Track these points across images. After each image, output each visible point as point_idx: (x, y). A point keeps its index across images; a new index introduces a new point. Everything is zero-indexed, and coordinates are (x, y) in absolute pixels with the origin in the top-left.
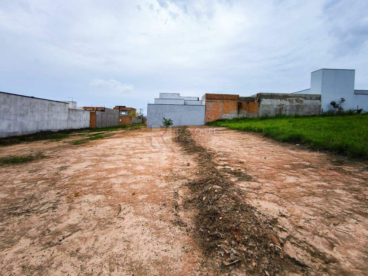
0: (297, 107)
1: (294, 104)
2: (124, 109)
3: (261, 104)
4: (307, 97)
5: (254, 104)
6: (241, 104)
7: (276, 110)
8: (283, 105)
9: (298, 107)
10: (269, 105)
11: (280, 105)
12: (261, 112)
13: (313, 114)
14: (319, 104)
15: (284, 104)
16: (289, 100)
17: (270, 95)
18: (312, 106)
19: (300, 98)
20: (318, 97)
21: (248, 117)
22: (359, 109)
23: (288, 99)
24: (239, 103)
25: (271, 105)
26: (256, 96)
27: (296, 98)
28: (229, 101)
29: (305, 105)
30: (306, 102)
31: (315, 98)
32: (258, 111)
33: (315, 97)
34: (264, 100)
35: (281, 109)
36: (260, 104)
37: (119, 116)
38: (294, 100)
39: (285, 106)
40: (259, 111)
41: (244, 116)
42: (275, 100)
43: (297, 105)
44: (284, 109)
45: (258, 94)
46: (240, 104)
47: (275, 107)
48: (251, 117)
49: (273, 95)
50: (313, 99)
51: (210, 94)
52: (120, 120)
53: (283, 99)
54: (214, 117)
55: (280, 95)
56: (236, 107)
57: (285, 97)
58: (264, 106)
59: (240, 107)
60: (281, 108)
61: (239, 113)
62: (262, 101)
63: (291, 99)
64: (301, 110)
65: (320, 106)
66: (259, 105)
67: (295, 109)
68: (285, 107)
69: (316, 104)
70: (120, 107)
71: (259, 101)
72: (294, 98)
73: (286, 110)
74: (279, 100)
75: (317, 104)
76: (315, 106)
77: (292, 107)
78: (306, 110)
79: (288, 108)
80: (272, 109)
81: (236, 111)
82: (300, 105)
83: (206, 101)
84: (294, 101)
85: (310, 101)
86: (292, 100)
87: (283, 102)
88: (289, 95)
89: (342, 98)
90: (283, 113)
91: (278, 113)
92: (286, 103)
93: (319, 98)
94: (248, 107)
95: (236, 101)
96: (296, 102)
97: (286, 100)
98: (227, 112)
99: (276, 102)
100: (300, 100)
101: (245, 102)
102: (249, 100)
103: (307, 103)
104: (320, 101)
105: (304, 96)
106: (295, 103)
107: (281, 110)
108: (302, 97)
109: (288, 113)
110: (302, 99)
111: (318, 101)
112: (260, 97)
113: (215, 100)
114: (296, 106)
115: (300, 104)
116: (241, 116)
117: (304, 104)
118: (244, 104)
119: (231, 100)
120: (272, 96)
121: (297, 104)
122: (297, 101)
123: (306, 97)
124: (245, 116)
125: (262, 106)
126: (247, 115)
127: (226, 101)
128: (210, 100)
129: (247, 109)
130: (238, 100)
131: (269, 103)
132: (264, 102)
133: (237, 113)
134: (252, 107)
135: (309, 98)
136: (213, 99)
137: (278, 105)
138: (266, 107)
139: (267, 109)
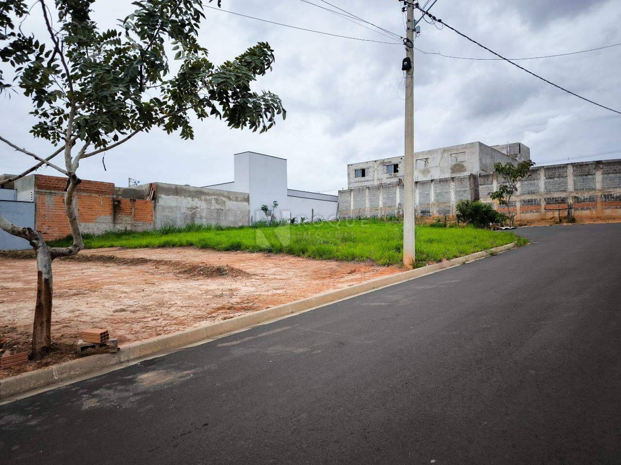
0: (217, 212)
1: (213, 207)
3: (159, 204)
4: (231, 197)
5: (146, 203)
6: (119, 202)
7: (186, 217)
8: (197, 207)
9: (219, 211)
10: (173, 207)
11: (192, 208)
12: (160, 219)
13: (240, 224)
14: (248, 208)
15: (198, 206)
16: (206, 200)
17: (173, 188)
18: (239, 212)
19: (221, 198)
20: (246, 197)
21: (134, 229)
22: (292, 218)
23: (203, 197)
24: (114, 200)
25: (177, 207)
26: (146, 188)
27: (216, 197)
28: (94, 195)
29: (229, 210)
30: (230, 204)
31: (241, 199)
32: (153, 218)
33: (241, 197)
34: (163, 196)
35: (193, 216)
36: (157, 204)
38: (213, 200)
39: (199, 210)
40: (155, 217)
41: (126, 228)
42: (183, 197)
43: (218, 210)
44: (198, 216)
45: (151, 184)
46: (116, 203)
47: (183, 211)
48: (140, 229)
50: (239, 199)
51: (45, 176)
53: (196, 197)
54: (59, 229)
55: (191, 190)
56: (109, 208)
57: (199, 193)
58: (164, 208)
59: (116, 208)
60: (193, 212)
61: (115, 220)
62: (160, 199)
63: (208, 197)
64: (223, 218)
65: (249, 211)
66: (155, 207)
67: (215, 215)
68: (200, 212)
69: (243, 208)
71: (155, 199)
72: (213, 197)
73: (201, 218)
74: (190, 199)
75: (245, 208)
76: (242, 212)
77: (210, 212)
78: (231, 218)
79: (204, 215)
80: (179, 215)
81: (109, 218)
82: (222, 210)
83: (36, 193)
84: (213, 202)
85: (236, 203)
86: (211, 200)
87: (196, 202)
88: (206, 191)
89: (275, 202)
90: (197, 222)
91: (189, 222)
92: (200, 204)
94: (133, 210)
95: (107, 196)
96: (215, 204)
97: (201, 200)
98: (89, 219)
99: (185, 203)
100: (221, 200)
101: (128, 200)
102: (135, 195)
103: (231, 206)
104: (249, 204)
105: (226, 194)
106: (215, 206)
107: (193, 218)
108: (223, 196)
109: (204, 222)
110: (224, 199)
111: (246, 204)
112: (155, 191)
113: (61, 192)
114: (216, 210)
115: (222, 208)
116: (120, 227)
117: (228, 208)
118: (126, 202)
119: (97, 192)
120: (177, 191)
121: (218, 207)
122: (217, 201)
123: (230, 196)
124: (129, 228)
125: (160, 207)
126: (132, 225)
127: (85, 194)
128: (48, 191)
129: (131, 213)
130: (113, 195)
131: (174, 204)
132: (165, 200)
133: (111, 221)
134: (142, 209)
135: (234, 199)
136: (55, 188)
137: (188, 208)
138: (168, 210)
139: (169, 214)
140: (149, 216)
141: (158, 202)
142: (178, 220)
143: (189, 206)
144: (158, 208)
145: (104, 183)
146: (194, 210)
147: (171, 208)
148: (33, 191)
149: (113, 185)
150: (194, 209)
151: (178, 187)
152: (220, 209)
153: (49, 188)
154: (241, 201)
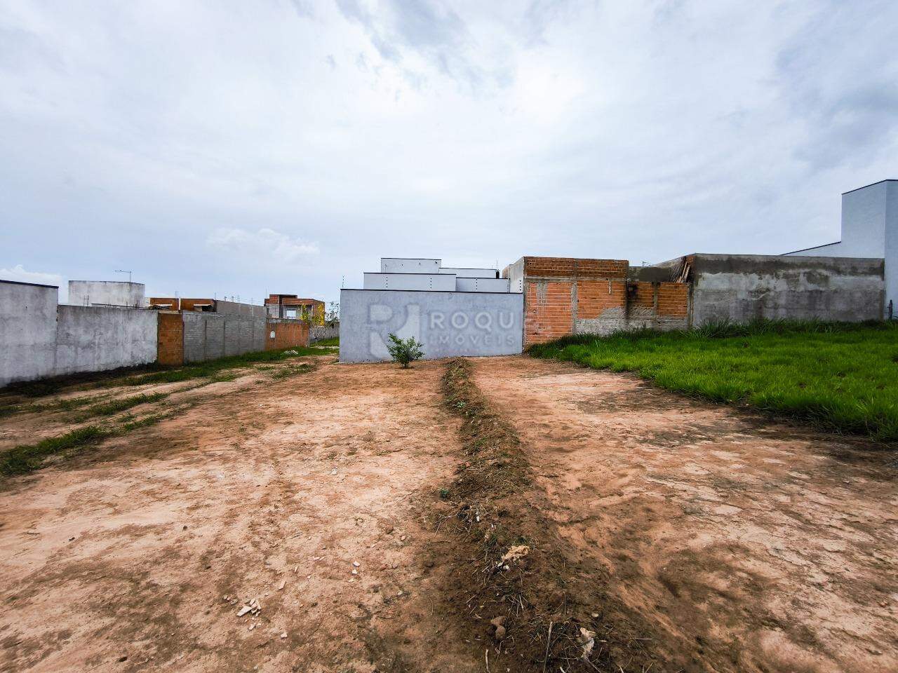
0: (810, 297)
1: (802, 288)
2: (292, 302)
3: (699, 287)
4: (842, 267)
5: (676, 287)
6: (635, 287)
7: (746, 306)
8: (768, 290)
9: (814, 296)
10: (723, 292)
11: (759, 292)
12: (698, 315)
13: (861, 317)
14: (880, 287)
15: (771, 286)
16: (786, 277)
17: (724, 260)
18: (859, 295)
19: (819, 271)
20: (877, 265)
21: (657, 327)
23: (781, 272)
24: (627, 285)
25: (729, 291)
26: (680, 262)
27: (807, 270)
28: (598, 279)
29: (836, 292)
30: (837, 281)
31: (865, 270)
32: (688, 309)
33: (865, 266)
34: (706, 275)
35: (761, 305)
36: (695, 288)
37: (267, 324)
38: (801, 276)
39: (772, 294)
40: (692, 309)
41: (644, 326)
42: (742, 274)
43: (811, 292)
44: (770, 304)
45: (685, 259)
46: (631, 289)
47: (741, 296)
48: (666, 327)
49: (733, 260)
50: (860, 271)
51: (537, 258)
52: (273, 335)
53: (767, 273)
54: (553, 328)
55: (757, 261)
56: (619, 297)
57: (772, 265)
58: (706, 294)
59: (631, 297)
60: (761, 299)
61: (628, 315)
62: (700, 280)
63: (791, 272)
64: (823, 307)
65: (883, 293)
66: (691, 293)
67: (805, 302)
68: (774, 297)
69: (868, 287)
70: (281, 296)
71: (692, 279)
72: (802, 271)
73: (776, 307)
74: (755, 276)
75: (872, 287)
76: (865, 293)
77: (794, 296)
78: (840, 306)
79: (782, 301)
80: (734, 305)
81: (620, 311)
82: (821, 292)
83: (526, 280)
84: (802, 278)
85: (852, 278)
86: (796, 276)
87: (768, 281)
88: (787, 261)
90: (769, 315)
92: (777, 285)
93: (878, 268)
94: (656, 298)
95: (618, 280)
96: (806, 283)
97: (777, 277)
98: (592, 314)
99: (745, 283)
100: (820, 274)
101: (648, 283)
102: (660, 276)
103: (841, 284)
104: (883, 279)
105: (832, 263)
106: (804, 286)
107: (760, 308)
108: (825, 267)
109: (782, 315)
110: (825, 272)
111: (875, 279)
112: (694, 266)
113: (555, 278)
114: (808, 294)
115: (821, 289)
116: (635, 324)
117: (833, 288)
118: (645, 287)
119: (603, 275)
120: (731, 264)
121: (811, 287)
122: (810, 277)
123: (837, 266)
124: (649, 326)
125: (700, 293)
126: (654, 321)
127: (587, 279)
128: (539, 278)
129: (653, 302)
130: (626, 277)
131: (724, 286)
132: (710, 281)
133: (622, 315)
134: (670, 297)
135: (849, 270)
136: (548, 273)
137: (751, 292)
138: (713, 297)
139: (716, 303)
140: (681, 307)
141: (697, 284)
142: (732, 313)
143: (754, 288)
144: (698, 295)
145: (613, 260)
146: (762, 296)
147: (719, 292)
148: (522, 280)
149: (627, 263)
150: (764, 292)
151: (733, 257)
152: (817, 291)
153: (542, 274)
154: (865, 274)
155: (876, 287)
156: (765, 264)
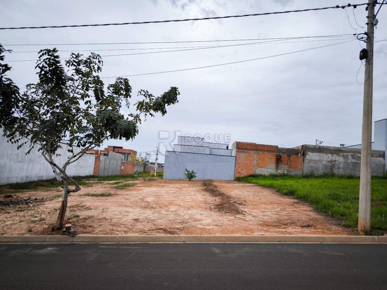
1: (350, 161)
2: (120, 151)
3: (307, 158)
5: (298, 158)
6: (280, 156)
7: (326, 167)
8: (335, 161)
10: (317, 161)
11: (331, 161)
12: (306, 168)
13: (375, 174)
14: (383, 163)
15: (337, 160)
16: (343, 156)
17: (317, 148)
18: (374, 165)
19: (356, 154)
20: (382, 154)
21: (289, 173)
23: (341, 154)
24: (277, 156)
25: (319, 160)
26: (300, 148)
27: (352, 154)
28: (266, 153)
31: (377, 155)
32: (302, 167)
33: (377, 154)
34: (310, 153)
35: (332, 167)
37: (121, 162)
40: (304, 167)
41: (284, 172)
42: (325, 154)
43: (354, 163)
44: (336, 167)
45: (303, 146)
46: (279, 157)
47: (324, 163)
48: (293, 173)
50: (374, 155)
51: (241, 143)
52: (122, 168)
53: (335, 154)
54: (246, 171)
55: (331, 149)
56: (274, 160)
57: (337, 151)
58: (310, 161)
59: (279, 160)
60: (333, 165)
61: (277, 168)
62: (307, 155)
63: (345, 154)
64: (359, 169)
65: (384, 165)
66: (304, 160)
67: (351, 166)
68: (338, 164)
69: (378, 162)
70: (114, 147)
71: (304, 155)
72: (350, 154)
73: (339, 168)
74: (330, 155)
76: (376, 165)
77: (346, 164)
79: (341, 166)
80: (321, 166)
81: (273, 166)
82: (358, 163)
83: (237, 151)
84: (350, 157)
86: (347, 156)
87: (335, 157)
88: (343, 149)
90: (336, 171)
91: (328, 171)
92: (339, 159)
94: (289, 161)
95: (273, 153)
96: (351, 159)
97: (340, 156)
98: (262, 166)
99: (326, 158)
100: (357, 156)
101: (286, 155)
102: (292, 152)
104: (384, 159)
106: (351, 160)
107: (332, 168)
108: (359, 153)
109: (341, 172)
110: (359, 155)
111: (381, 159)
112: (305, 150)
113: (248, 151)
114: (352, 164)
115: (358, 162)
116: (280, 172)
118: (284, 157)
119: (268, 151)
120: (320, 150)
121: (354, 161)
122: (353, 157)
124: (286, 172)
125: (307, 161)
126: (288, 171)
127: (261, 152)
128: (242, 151)
129: (288, 163)
130: (277, 152)
131: (317, 158)
132: (310, 156)
133: (275, 167)
134: (294, 161)
136: (246, 149)
137: (328, 161)
138: (312, 162)
139: (313, 165)
140: (299, 166)
141: (306, 157)
142: (320, 169)
143: (329, 160)
145: (272, 146)
146: (333, 163)
147: (315, 161)
148: (235, 151)
149: (277, 147)
150: (334, 162)
151: (321, 147)
152: (356, 163)
153: (243, 149)
154: (377, 157)
155: (381, 162)
156: (334, 150)
